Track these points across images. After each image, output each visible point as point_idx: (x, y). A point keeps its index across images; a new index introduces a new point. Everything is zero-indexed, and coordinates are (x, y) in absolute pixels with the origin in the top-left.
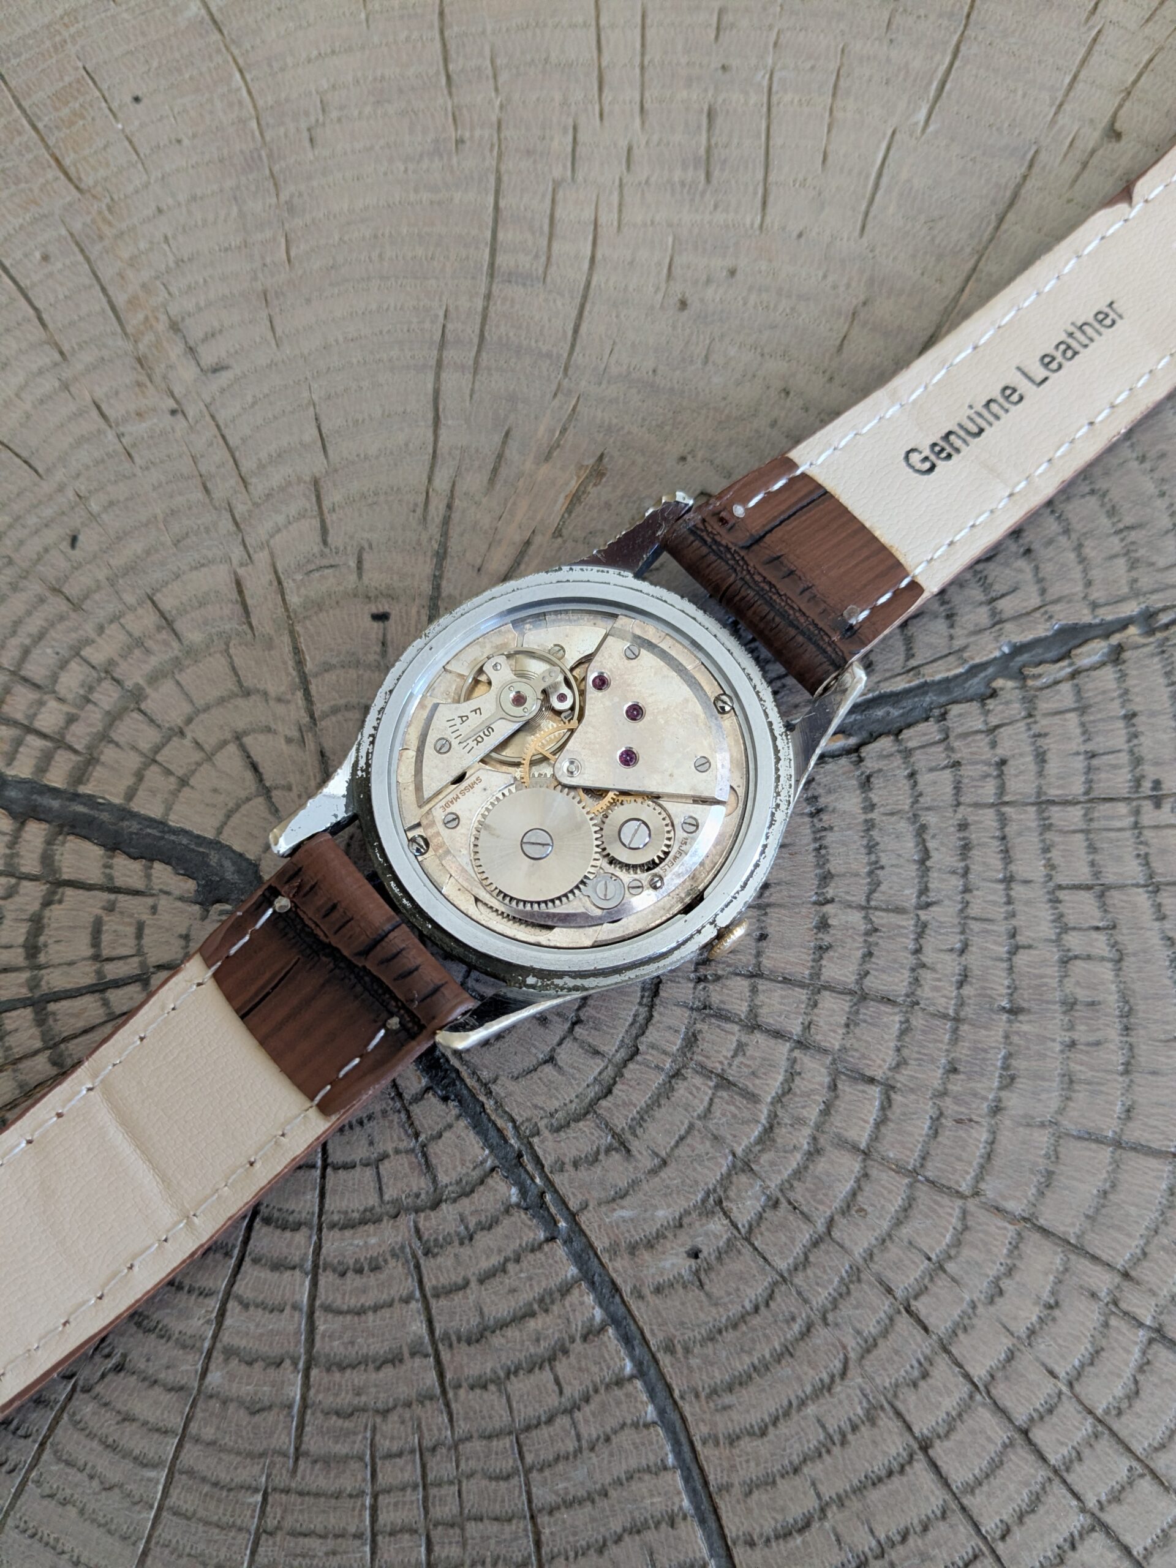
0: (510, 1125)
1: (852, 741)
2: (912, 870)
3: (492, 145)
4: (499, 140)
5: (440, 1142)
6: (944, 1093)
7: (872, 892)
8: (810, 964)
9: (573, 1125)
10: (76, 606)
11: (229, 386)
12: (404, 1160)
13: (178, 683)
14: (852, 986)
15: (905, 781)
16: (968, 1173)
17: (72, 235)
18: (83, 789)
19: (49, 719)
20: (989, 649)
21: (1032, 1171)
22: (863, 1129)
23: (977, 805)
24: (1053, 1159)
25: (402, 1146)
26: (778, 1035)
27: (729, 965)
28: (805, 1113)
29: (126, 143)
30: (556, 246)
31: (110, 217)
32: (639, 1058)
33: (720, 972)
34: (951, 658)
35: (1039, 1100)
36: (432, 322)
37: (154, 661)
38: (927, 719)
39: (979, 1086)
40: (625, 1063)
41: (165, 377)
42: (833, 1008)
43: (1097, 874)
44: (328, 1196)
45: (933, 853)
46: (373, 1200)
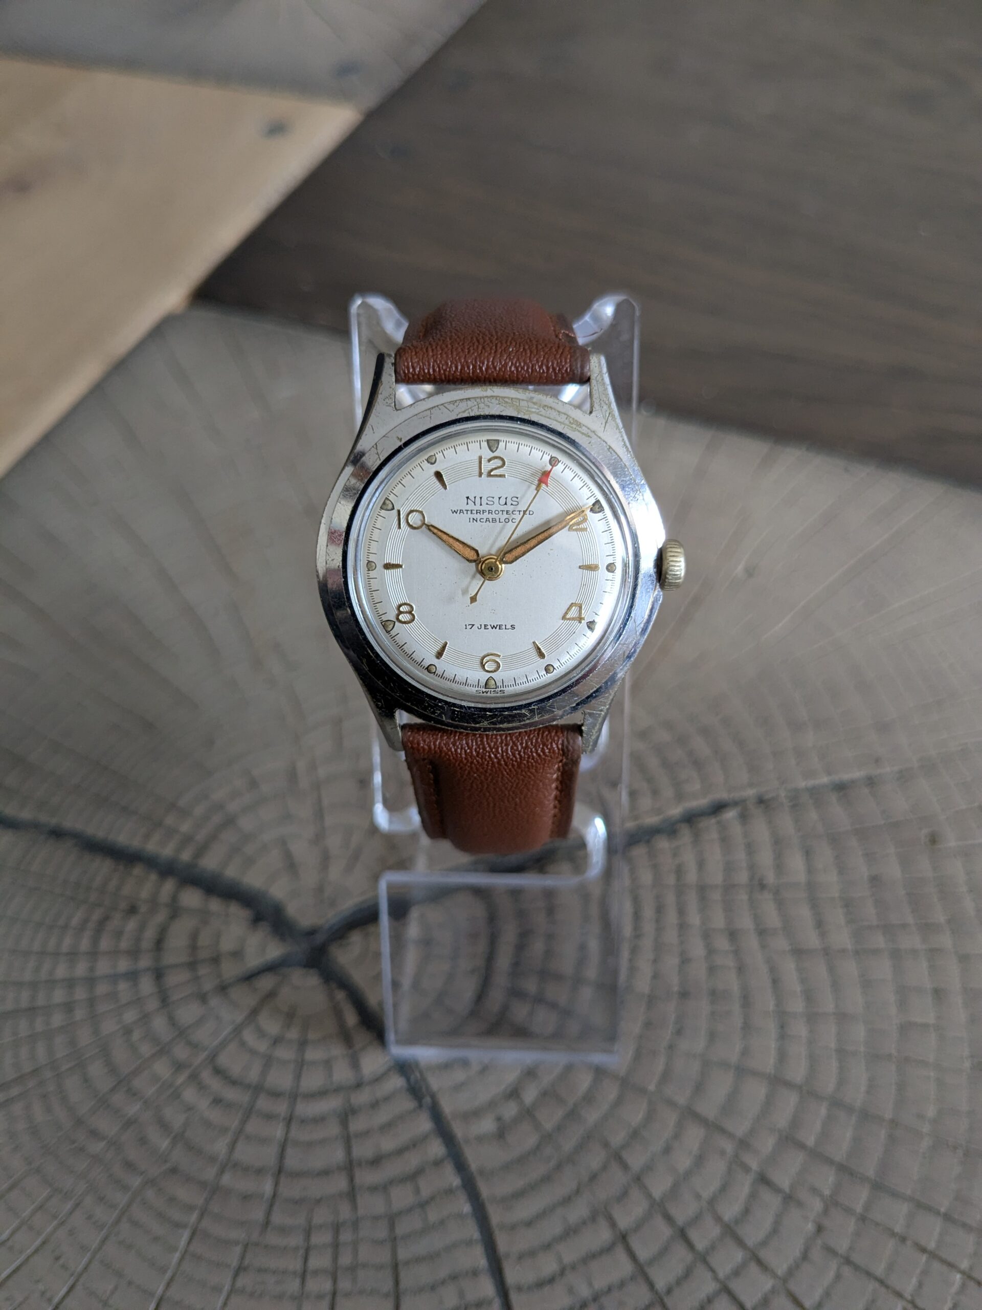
12: (343, 1061)
16: (654, 1081)
21: (689, 1083)
23: (665, 886)
34: (655, 814)
35: (695, 1043)
39: (662, 1033)
46: (325, 1083)
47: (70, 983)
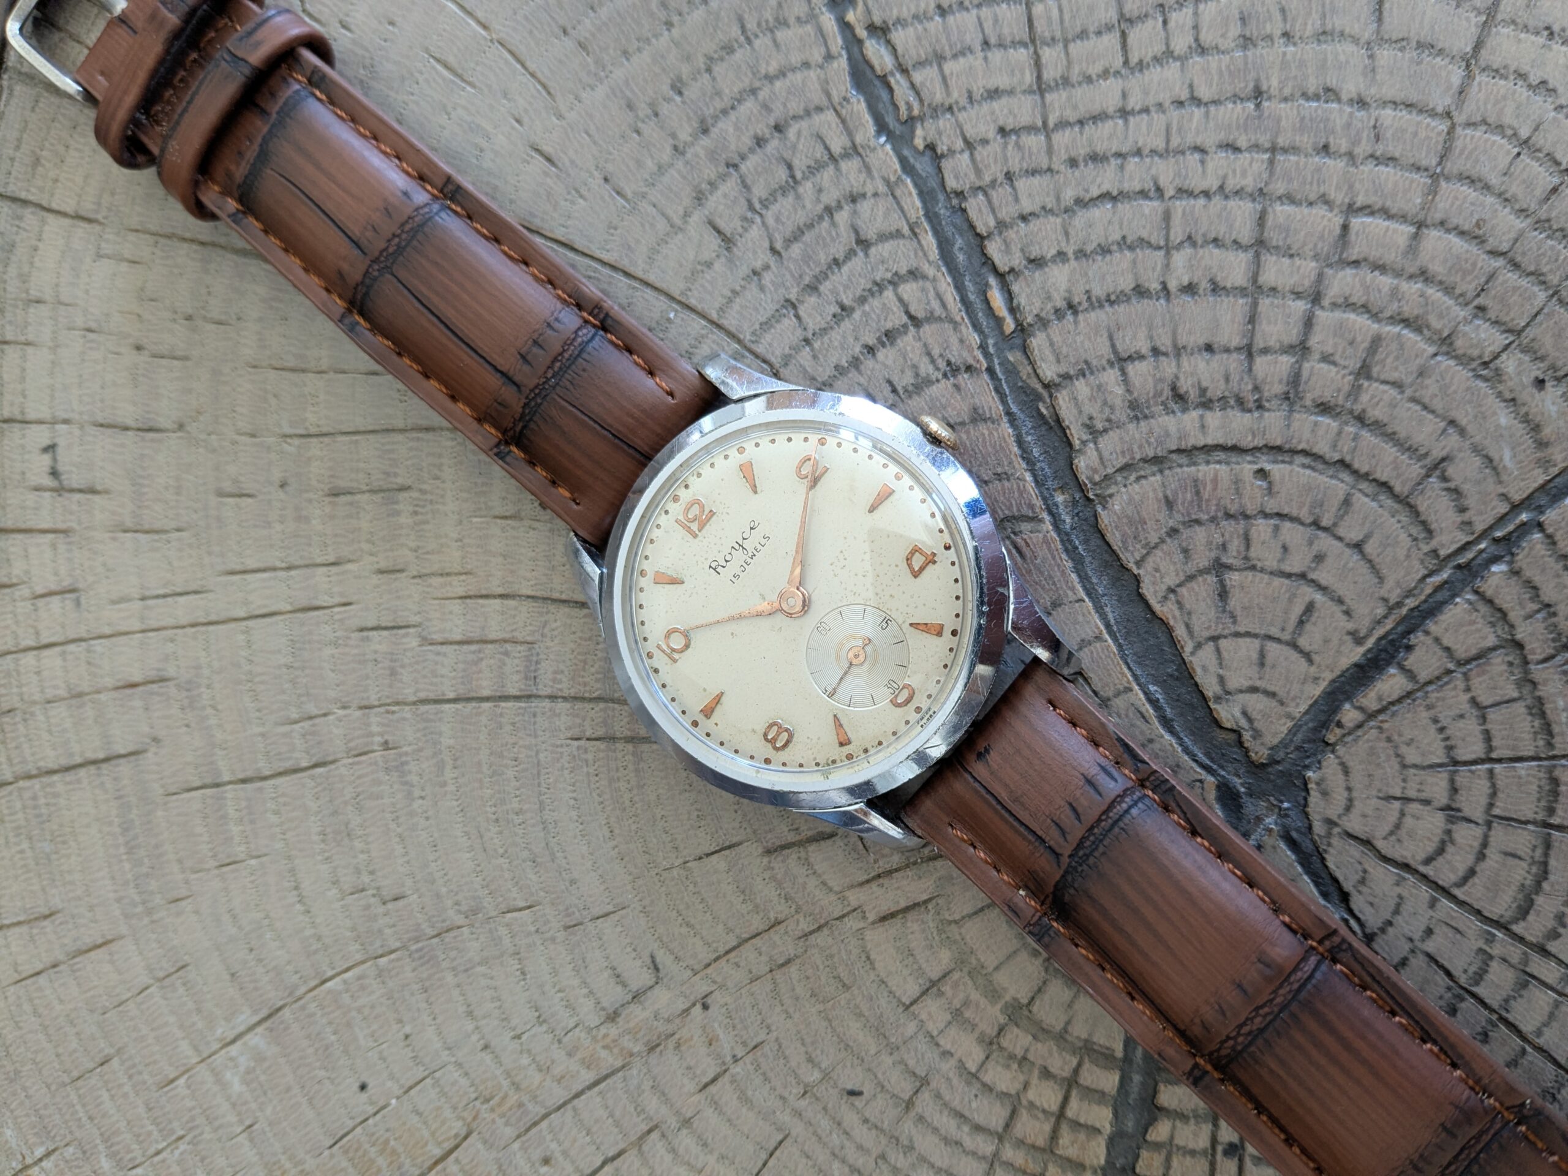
0: (1428, 580)
1: (992, 281)
2: (1124, 208)
3: (388, 712)
4: (380, 706)
5: (1454, 647)
6: (1351, 156)
7: (1149, 245)
8: (1231, 299)
9: (1423, 518)
10: (924, 1082)
11: (671, 952)
12: (1475, 682)
13: (997, 968)
14: (1250, 254)
15: (1031, 225)
16: (1428, 125)
17: (519, 1137)
18: (1119, 1053)
19: (1048, 1096)
20: (884, 156)
21: (1419, 63)
22: (1395, 231)
23: (1050, 151)
24: (1404, 43)
25: (1461, 684)
26: (1309, 323)
27: (1242, 379)
28: (1386, 290)
29: (412, 1092)
30: (492, 636)
31: (497, 1099)
32: (1348, 459)
33: (1250, 387)
34: (898, 193)
35: (1347, 62)
36: (586, 751)
37: (975, 996)
38: (964, 211)
39: (1339, 122)
40: (1355, 472)
41: (669, 1021)
42: (1274, 271)
43: (1109, 28)
44: (1521, 754)
45: (1105, 188)
46: (1520, 708)
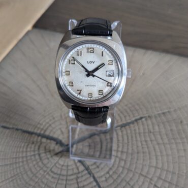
2: (127, 139)
5: (79, 167)
8: (117, 149)
9: (93, 165)
14: (121, 151)
22: (123, 165)
28: (117, 163)
34: (130, 120)
38: (127, 125)
46: (72, 173)
47: (23, 157)
